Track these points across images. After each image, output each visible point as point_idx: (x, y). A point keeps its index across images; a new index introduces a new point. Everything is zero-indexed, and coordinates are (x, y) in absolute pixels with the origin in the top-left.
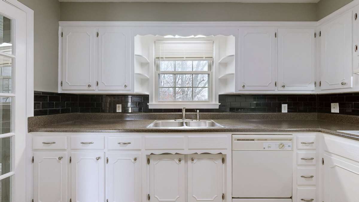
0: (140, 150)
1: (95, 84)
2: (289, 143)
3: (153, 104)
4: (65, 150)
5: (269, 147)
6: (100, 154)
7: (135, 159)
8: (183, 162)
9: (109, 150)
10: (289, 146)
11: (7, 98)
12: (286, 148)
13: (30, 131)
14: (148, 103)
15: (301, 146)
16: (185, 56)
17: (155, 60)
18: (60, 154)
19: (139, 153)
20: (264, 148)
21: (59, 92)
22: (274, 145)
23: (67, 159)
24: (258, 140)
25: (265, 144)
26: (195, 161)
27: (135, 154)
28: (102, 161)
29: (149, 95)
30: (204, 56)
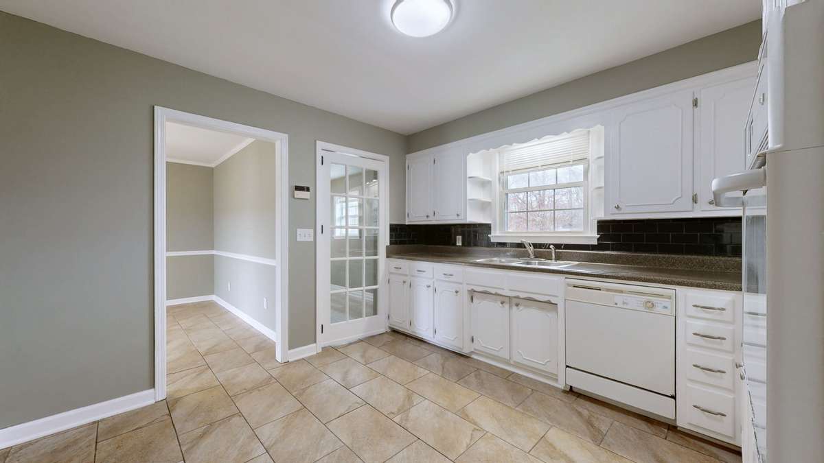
0: (461, 284)
1: (433, 214)
2: (667, 302)
3: (496, 235)
4: (406, 275)
5: (624, 303)
6: (430, 283)
7: (457, 292)
8: (507, 306)
9: (437, 280)
10: (665, 307)
11: (377, 229)
12: (659, 308)
13: (387, 257)
14: (490, 234)
15: (693, 312)
16: (539, 165)
17: (499, 175)
18: (405, 278)
19: (460, 286)
20: (616, 304)
21: (407, 224)
22: (635, 302)
23: (408, 284)
24: (608, 290)
25: (618, 298)
26: (521, 308)
27: (456, 287)
28: (431, 289)
29: (490, 224)
30: (572, 159)
